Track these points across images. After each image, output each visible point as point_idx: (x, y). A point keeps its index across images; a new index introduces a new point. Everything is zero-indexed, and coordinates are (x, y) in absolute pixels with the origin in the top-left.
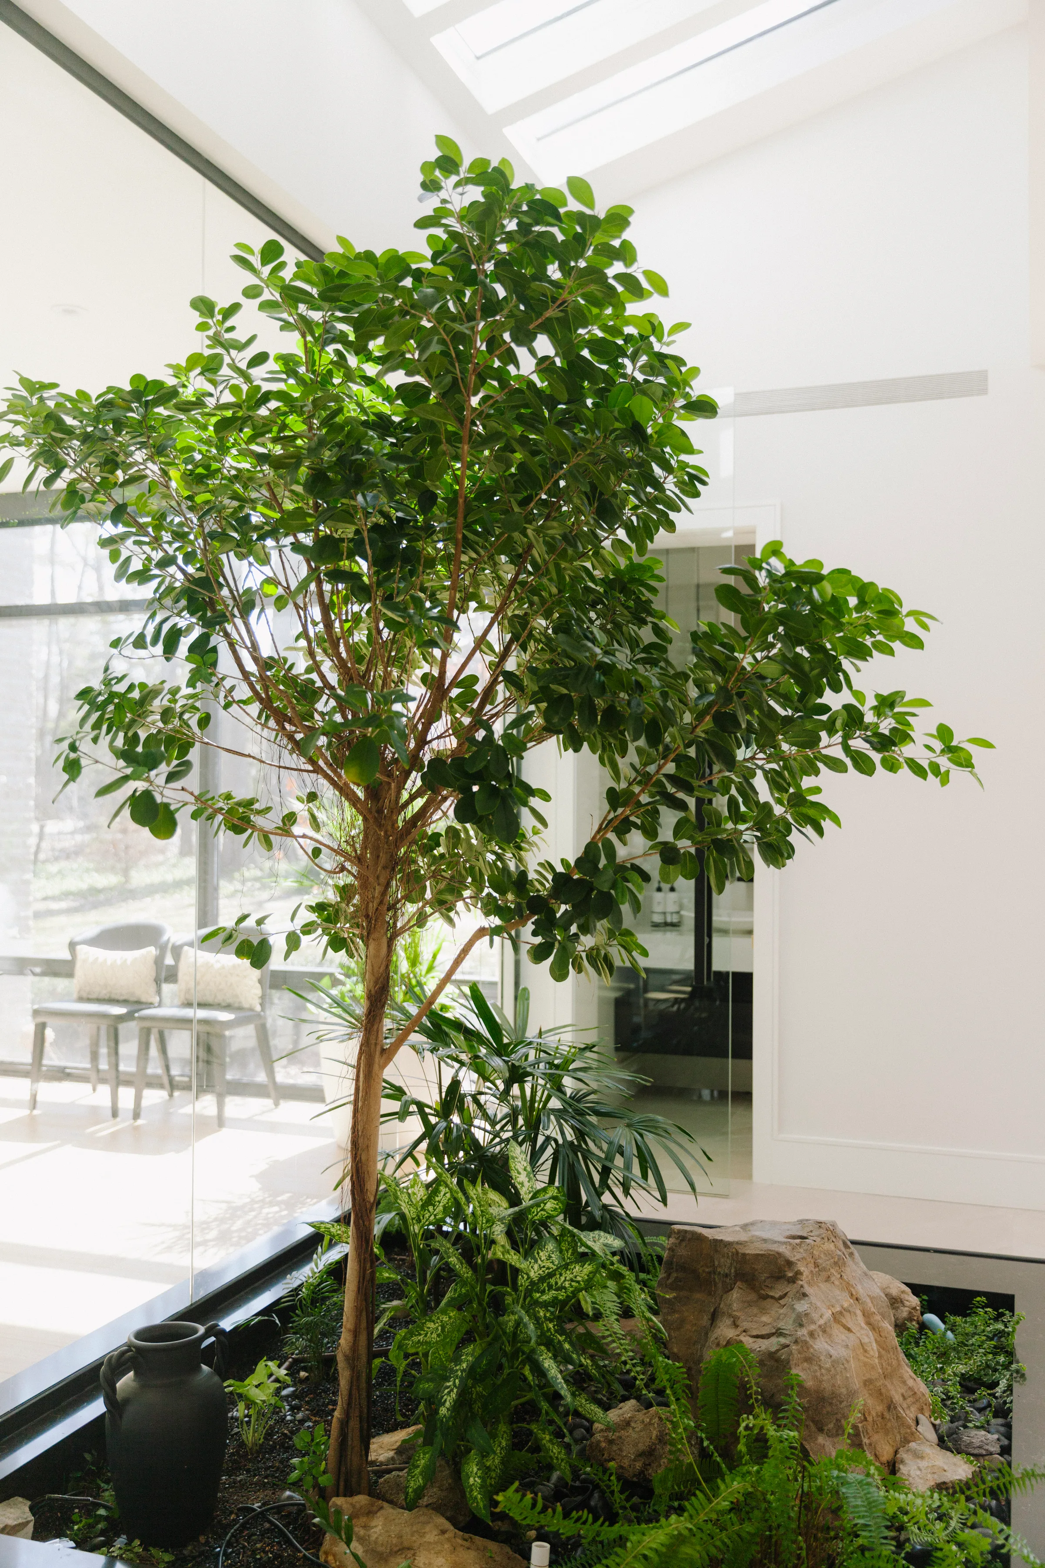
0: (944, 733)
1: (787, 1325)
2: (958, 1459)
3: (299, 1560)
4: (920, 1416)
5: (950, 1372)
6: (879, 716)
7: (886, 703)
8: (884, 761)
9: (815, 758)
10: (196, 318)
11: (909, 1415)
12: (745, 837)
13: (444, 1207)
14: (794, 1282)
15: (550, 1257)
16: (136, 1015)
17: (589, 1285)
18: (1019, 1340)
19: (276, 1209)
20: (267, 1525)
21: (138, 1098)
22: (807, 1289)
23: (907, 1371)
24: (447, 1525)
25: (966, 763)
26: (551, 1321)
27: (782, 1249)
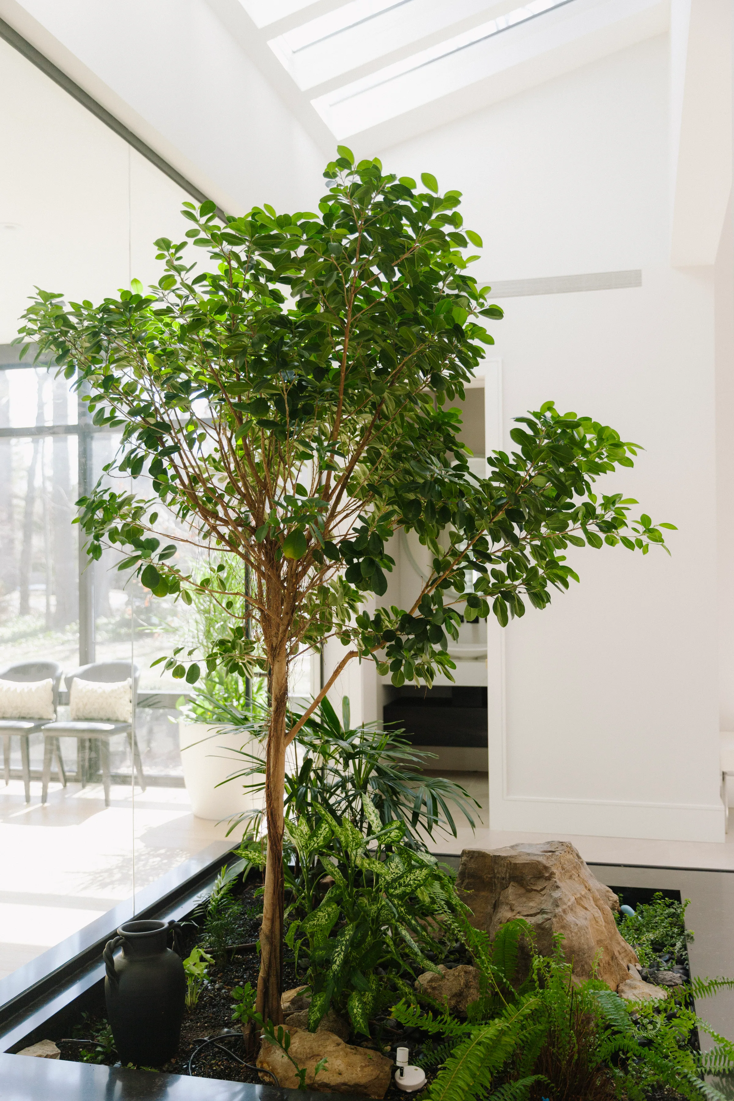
0: (645, 520)
1: (548, 906)
2: (658, 988)
3: (242, 1068)
4: (631, 965)
5: (644, 939)
6: (605, 510)
7: (609, 502)
8: (607, 539)
9: (564, 537)
10: (156, 251)
11: (624, 964)
12: (518, 590)
13: (324, 837)
14: (550, 880)
15: (397, 866)
16: (43, 727)
17: (425, 883)
18: (687, 918)
19: (158, 859)
20: (217, 1050)
21: (45, 788)
22: (559, 883)
23: (620, 938)
24: (340, 1040)
25: (659, 539)
26: (402, 906)
27: (540, 859)
